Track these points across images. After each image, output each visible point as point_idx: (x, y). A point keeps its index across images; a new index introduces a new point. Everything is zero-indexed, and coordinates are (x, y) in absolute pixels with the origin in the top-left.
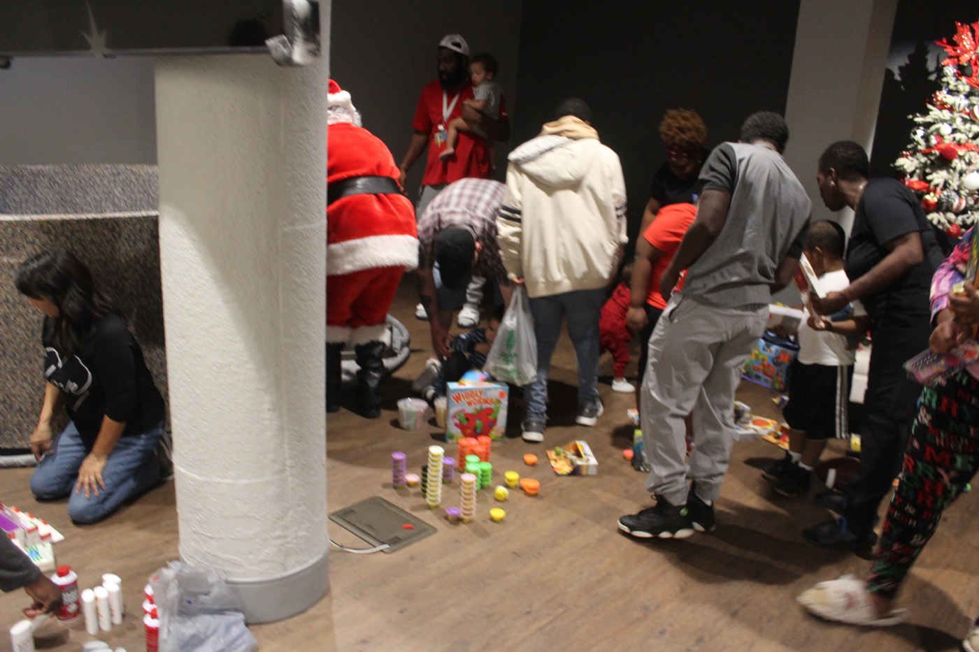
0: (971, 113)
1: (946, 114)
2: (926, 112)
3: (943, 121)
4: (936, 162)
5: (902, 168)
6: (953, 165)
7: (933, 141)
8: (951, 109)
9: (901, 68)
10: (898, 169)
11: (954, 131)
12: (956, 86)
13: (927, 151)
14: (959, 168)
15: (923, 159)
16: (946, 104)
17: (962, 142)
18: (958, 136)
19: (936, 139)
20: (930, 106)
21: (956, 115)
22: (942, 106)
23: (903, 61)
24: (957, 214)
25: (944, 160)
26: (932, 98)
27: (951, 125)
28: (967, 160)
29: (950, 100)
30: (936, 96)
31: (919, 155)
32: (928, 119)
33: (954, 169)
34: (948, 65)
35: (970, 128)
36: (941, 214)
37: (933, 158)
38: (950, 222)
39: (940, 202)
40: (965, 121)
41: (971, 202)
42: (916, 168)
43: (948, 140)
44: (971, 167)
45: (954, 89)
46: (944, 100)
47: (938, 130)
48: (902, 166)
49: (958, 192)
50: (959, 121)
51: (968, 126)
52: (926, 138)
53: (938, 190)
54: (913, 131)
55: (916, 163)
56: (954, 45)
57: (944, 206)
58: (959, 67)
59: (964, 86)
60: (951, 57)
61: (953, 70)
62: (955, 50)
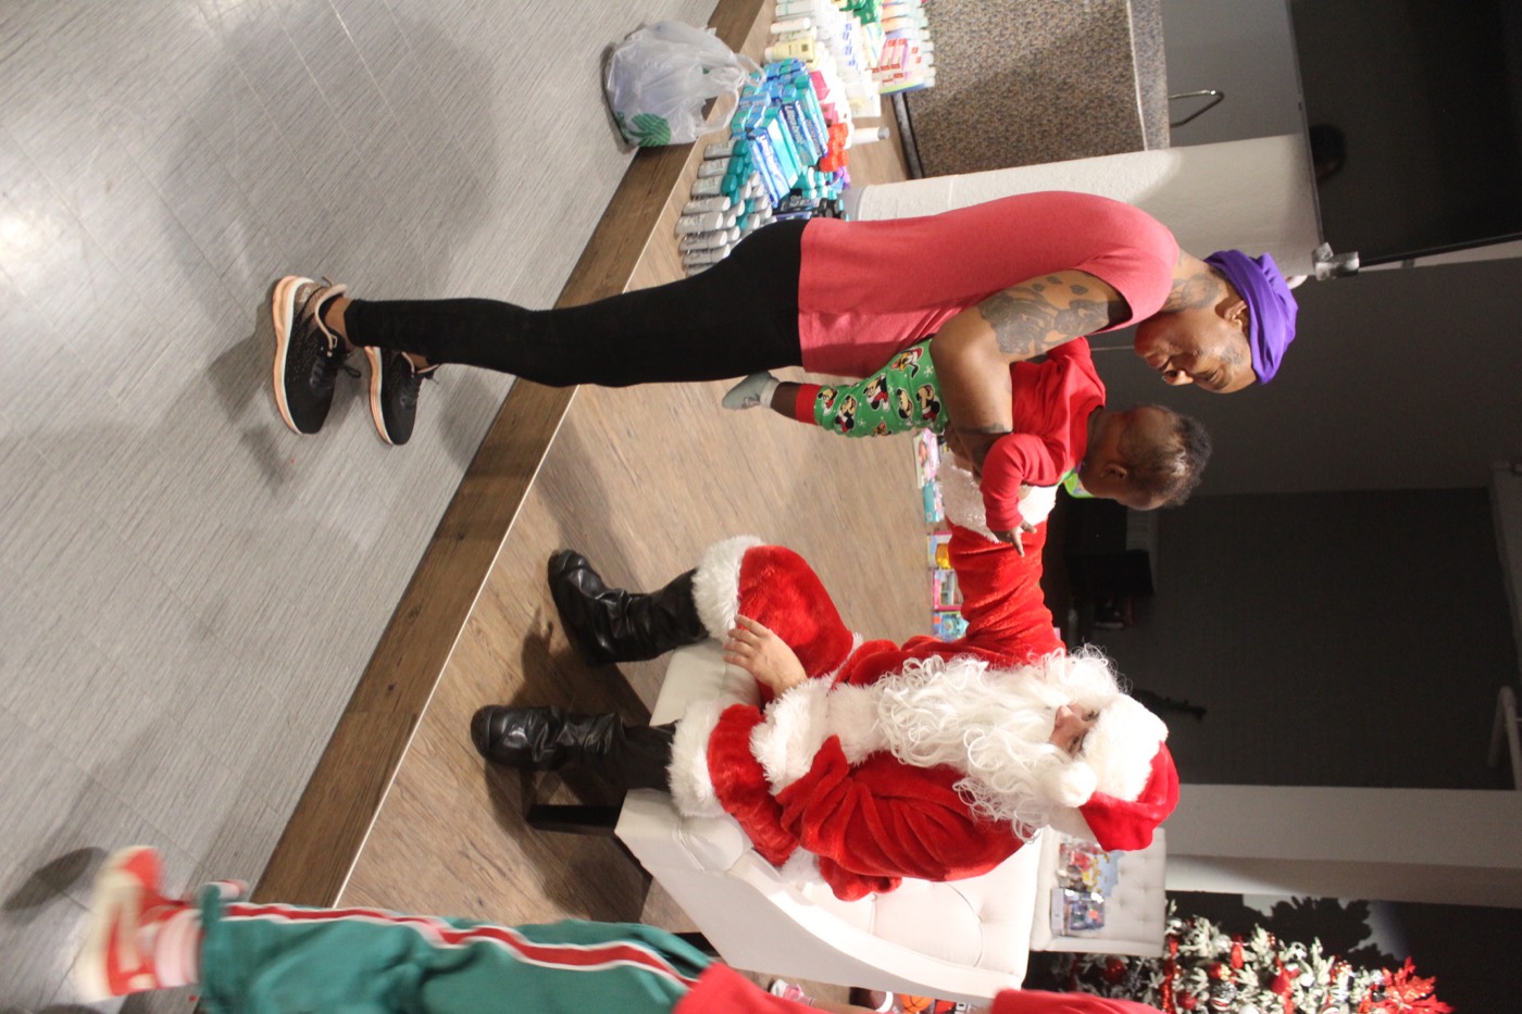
0: (1328, 1005)
1: (1324, 978)
2: (1324, 956)
3: (1316, 976)
4: (1267, 973)
5: (1254, 936)
6: (1266, 992)
7: (1291, 968)
8: (1331, 984)
9: (1374, 946)
10: (1253, 932)
11: (1306, 989)
12: (1359, 986)
13: (1279, 963)
14: (1261, 997)
15: (1268, 961)
16: (1337, 978)
17: (1294, 1000)
18: (1300, 994)
19: (1295, 970)
20: (1332, 959)
21: (1325, 989)
22: (1333, 973)
23: (1384, 950)
24: (1208, 1004)
25: (1269, 981)
26: (1342, 961)
27: (1312, 985)
28: (1273, 1006)
29: (1342, 980)
30: (1344, 965)
31: (1272, 954)
32: (1317, 960)
33: (1261, 994)
34: (1383, 974)
35: (1311, 1006)
36: (1207, 985)
37: (1271, 969)
38: (1199, 995)
40: (1319, 999)
42: (1256, 953)
43: (1295, 984)
45: (1355, 985)
46: (1340, 975)
47: (1305, 971)
48: (1257, 936)
49: (1234, 1000)
50: (1318, 992)
51: (1315, 1004)
52: (1294, 960)
53: (1235, 978)
54: (1300, 944)
55: (1263, 951)
56: (1409, 978)
57: (1215, 982)
58: (1382, 988)
59: (1359, 995)
60: (1393, 977)
61: (1377, 983)
62: (1401, 980)
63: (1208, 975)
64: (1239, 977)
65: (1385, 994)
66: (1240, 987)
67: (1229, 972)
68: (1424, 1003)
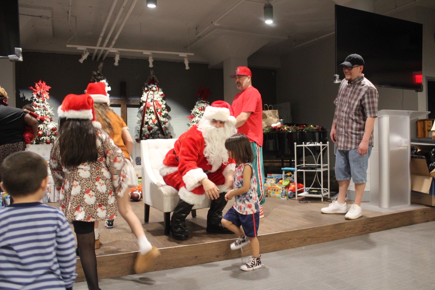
1: (37, 108)
3: (37, 110)
6: (44, 122)
8: (39, 107)
12: (38, 100)
14: (46, 123)
17: (44, 116)
22: (36, 106)
25: (41, 121)
27: (40, 111)
29: (38, 104)
30: (34, 103)
33: (45, 124)
34: (34, 94)
39: (44, 133)
40: (43, 110)
41: (51, 133)
44: (49, 123)
45: (38, 101)
46: (36, 104)
49: (47, 130)
50: (42, 110)
51: (44, 111)
56: (35, 88)
57: (44, 134)
58: (37, 95)
59: (41, 100)
60: (35, 92)
61: (36, 96)
62: (36, 90)
63: (42, 136)
64: (41, 129)
65: (39, 94)
66: (44, 128)
67: (40, 132)
68: (40, 86)
